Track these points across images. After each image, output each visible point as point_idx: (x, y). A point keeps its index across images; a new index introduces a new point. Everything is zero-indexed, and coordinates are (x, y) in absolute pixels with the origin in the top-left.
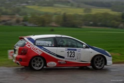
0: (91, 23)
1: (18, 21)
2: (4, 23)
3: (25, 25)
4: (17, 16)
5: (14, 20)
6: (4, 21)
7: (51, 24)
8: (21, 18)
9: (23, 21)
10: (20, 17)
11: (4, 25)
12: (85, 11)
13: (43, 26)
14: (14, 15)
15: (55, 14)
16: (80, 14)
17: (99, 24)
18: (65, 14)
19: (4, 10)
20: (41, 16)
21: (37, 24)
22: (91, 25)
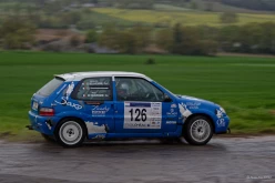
0: (237, 45)
1: (74, 43)
2: (42, 46)
3: (91, 51)
4: (73, 30)
5: (66, 40)
6: (44, 42)
7: (148, 49)
8: (82, 35)
9: (86, 41)
10: (81, 32)
11: (44, 50)
12: (223, 19)
13: (130, 52)
14: (65, 28)
15: (157, 26)
16: (212, 25)
17: (255, 47)
18: (178, 25)
19: (44, 18)
20: (127, 31)
21: (116, 49)
22: (237, 51)
